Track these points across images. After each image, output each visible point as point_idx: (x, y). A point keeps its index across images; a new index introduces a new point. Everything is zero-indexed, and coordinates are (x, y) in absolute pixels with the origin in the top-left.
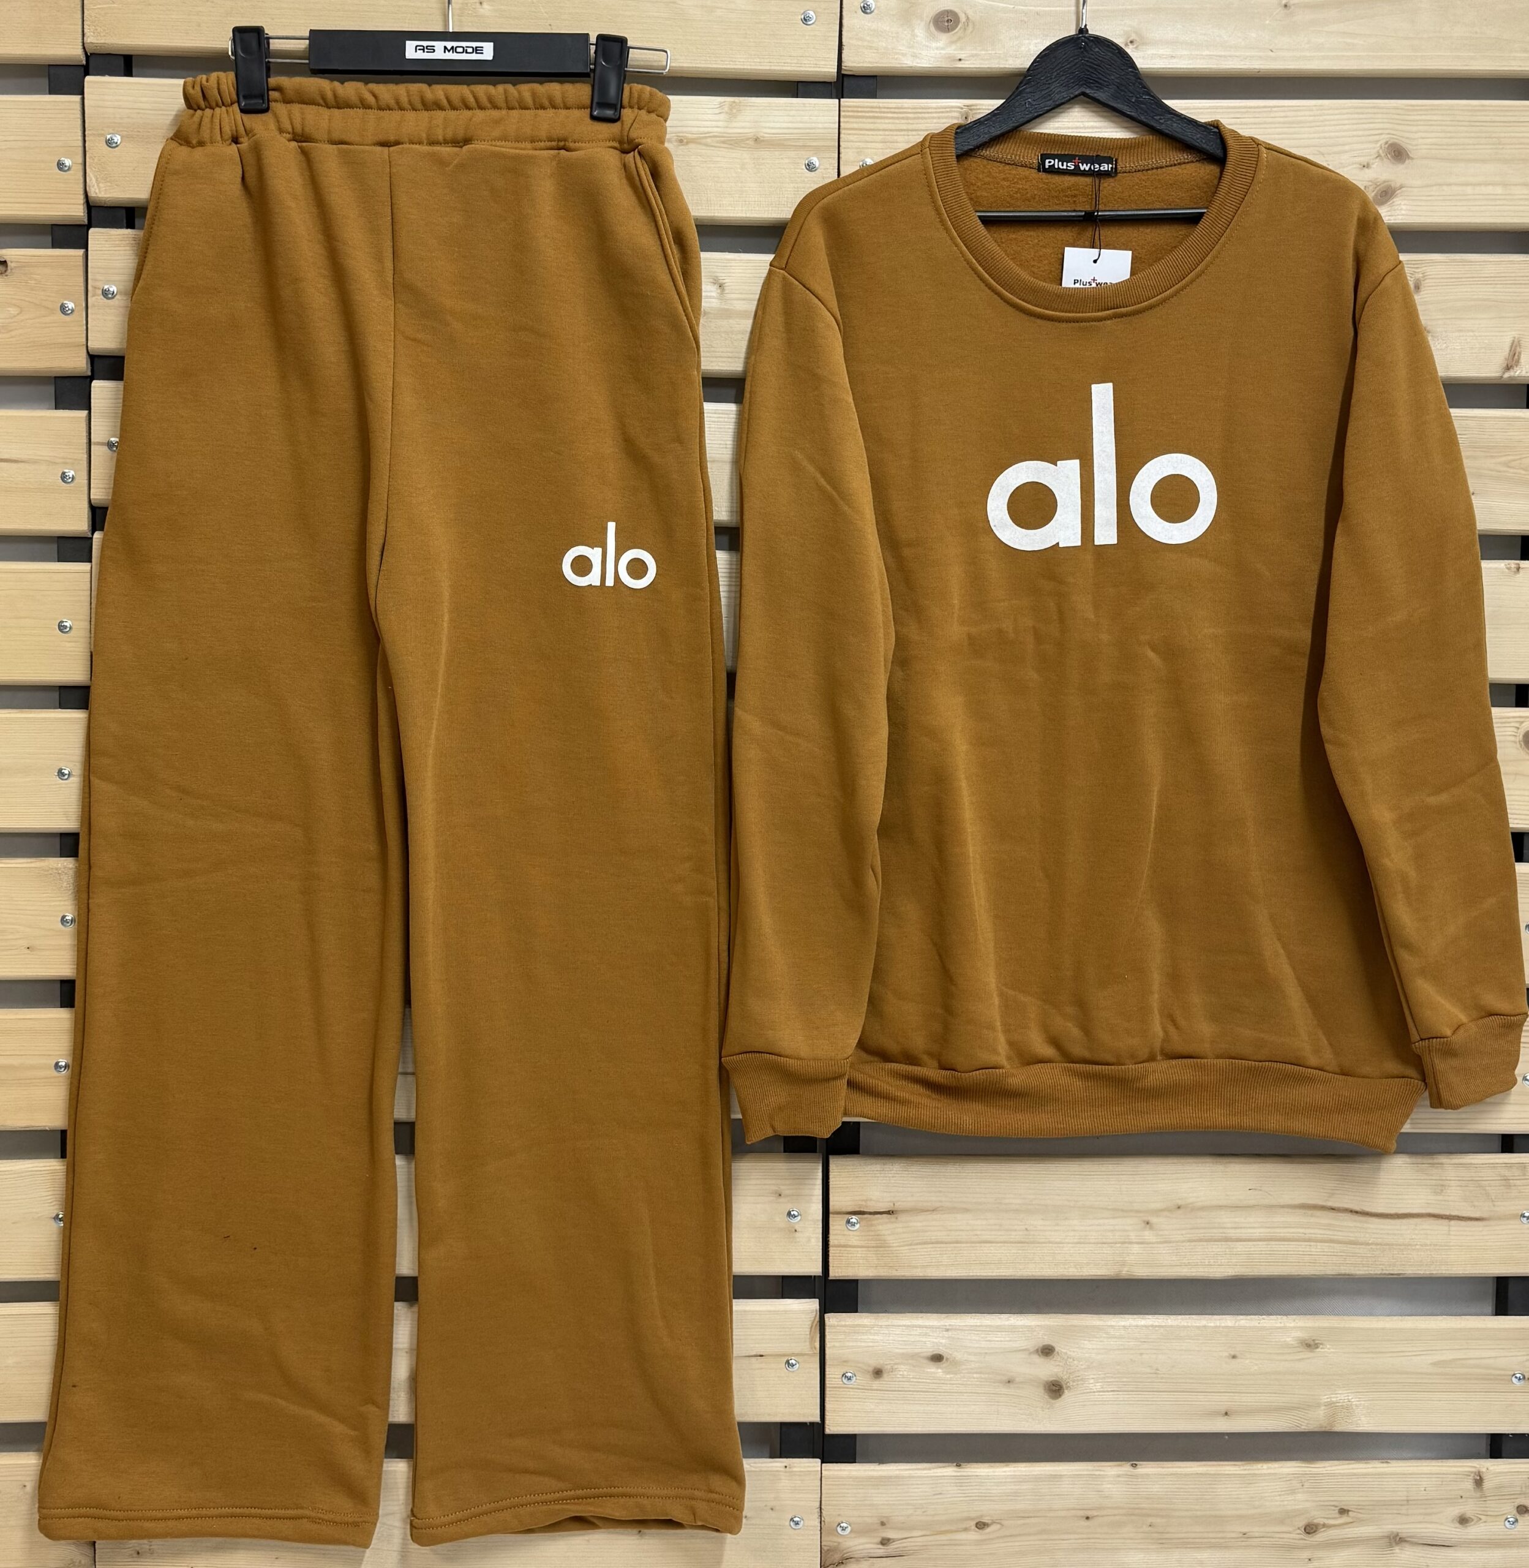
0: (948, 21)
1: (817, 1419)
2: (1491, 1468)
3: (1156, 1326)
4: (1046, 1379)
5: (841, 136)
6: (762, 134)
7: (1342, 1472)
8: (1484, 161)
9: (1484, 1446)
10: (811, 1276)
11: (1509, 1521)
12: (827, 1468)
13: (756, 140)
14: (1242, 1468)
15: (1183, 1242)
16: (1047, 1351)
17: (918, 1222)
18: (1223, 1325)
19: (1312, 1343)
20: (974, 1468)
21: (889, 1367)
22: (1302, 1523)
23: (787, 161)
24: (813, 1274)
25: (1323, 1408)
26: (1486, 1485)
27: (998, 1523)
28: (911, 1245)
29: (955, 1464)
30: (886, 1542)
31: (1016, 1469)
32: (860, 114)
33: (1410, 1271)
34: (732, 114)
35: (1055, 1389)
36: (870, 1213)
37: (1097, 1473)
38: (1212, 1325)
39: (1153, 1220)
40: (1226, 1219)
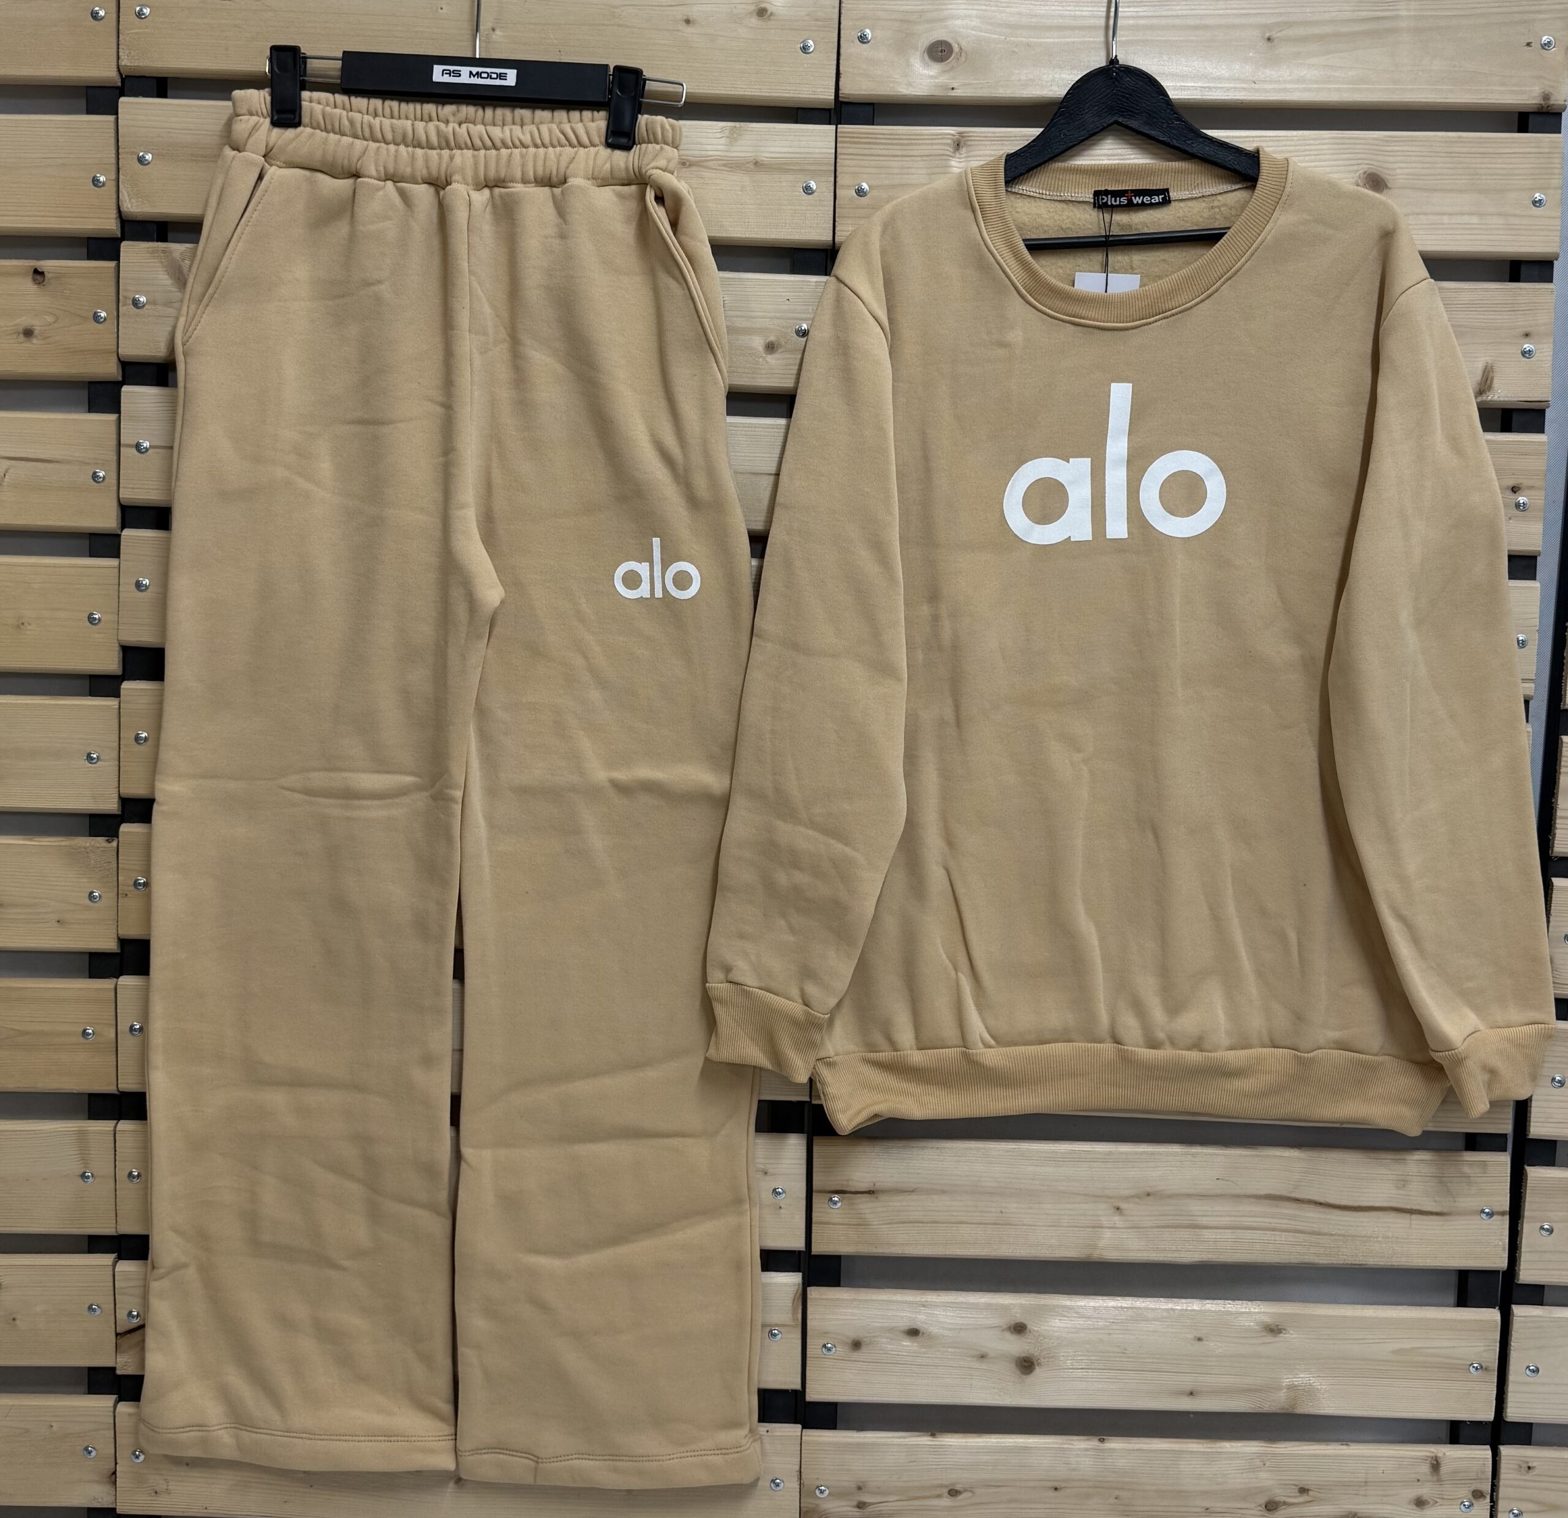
0: (941, 51)
1: (798, 1387)
2: (1447, 1454)
3: (1125, 1308)
4: (1017, 1355)
5: (838, 160)
6: (762, 159)
7: (1302, 1452)
8: (1461, 191)
9: (1445, 1432)
10: (795, 1251)
11: (1464, 1505)
12: (807, 1434)
13: (756, 163)
14: (1205, 1446)
15: (1152, 1227)
16: (1019, 1329)
17: (897, 1202)
18: (1189, 1308)
19: (1276, 1328)
20: (947, 1438)
21: (867, 1340)
22: (1263, 1500)
23: (784, 184)
24: (797, 1250)
25: (1284, 1391)
26: (1444, 1469)
27: (971, 1491)
28: (890, 1224)
29: (929, 1434)
30: (861, 1505)
31: (988, 1440)
32: (856, 140)
33: (1372, 1261)
34: (733, 138)
35: (1026, 1365)
36: (852, 1193)
37: (1066, 1446)
38: (1178, 1308)
39: (1123, 1206)
40: (1196, 1207)
